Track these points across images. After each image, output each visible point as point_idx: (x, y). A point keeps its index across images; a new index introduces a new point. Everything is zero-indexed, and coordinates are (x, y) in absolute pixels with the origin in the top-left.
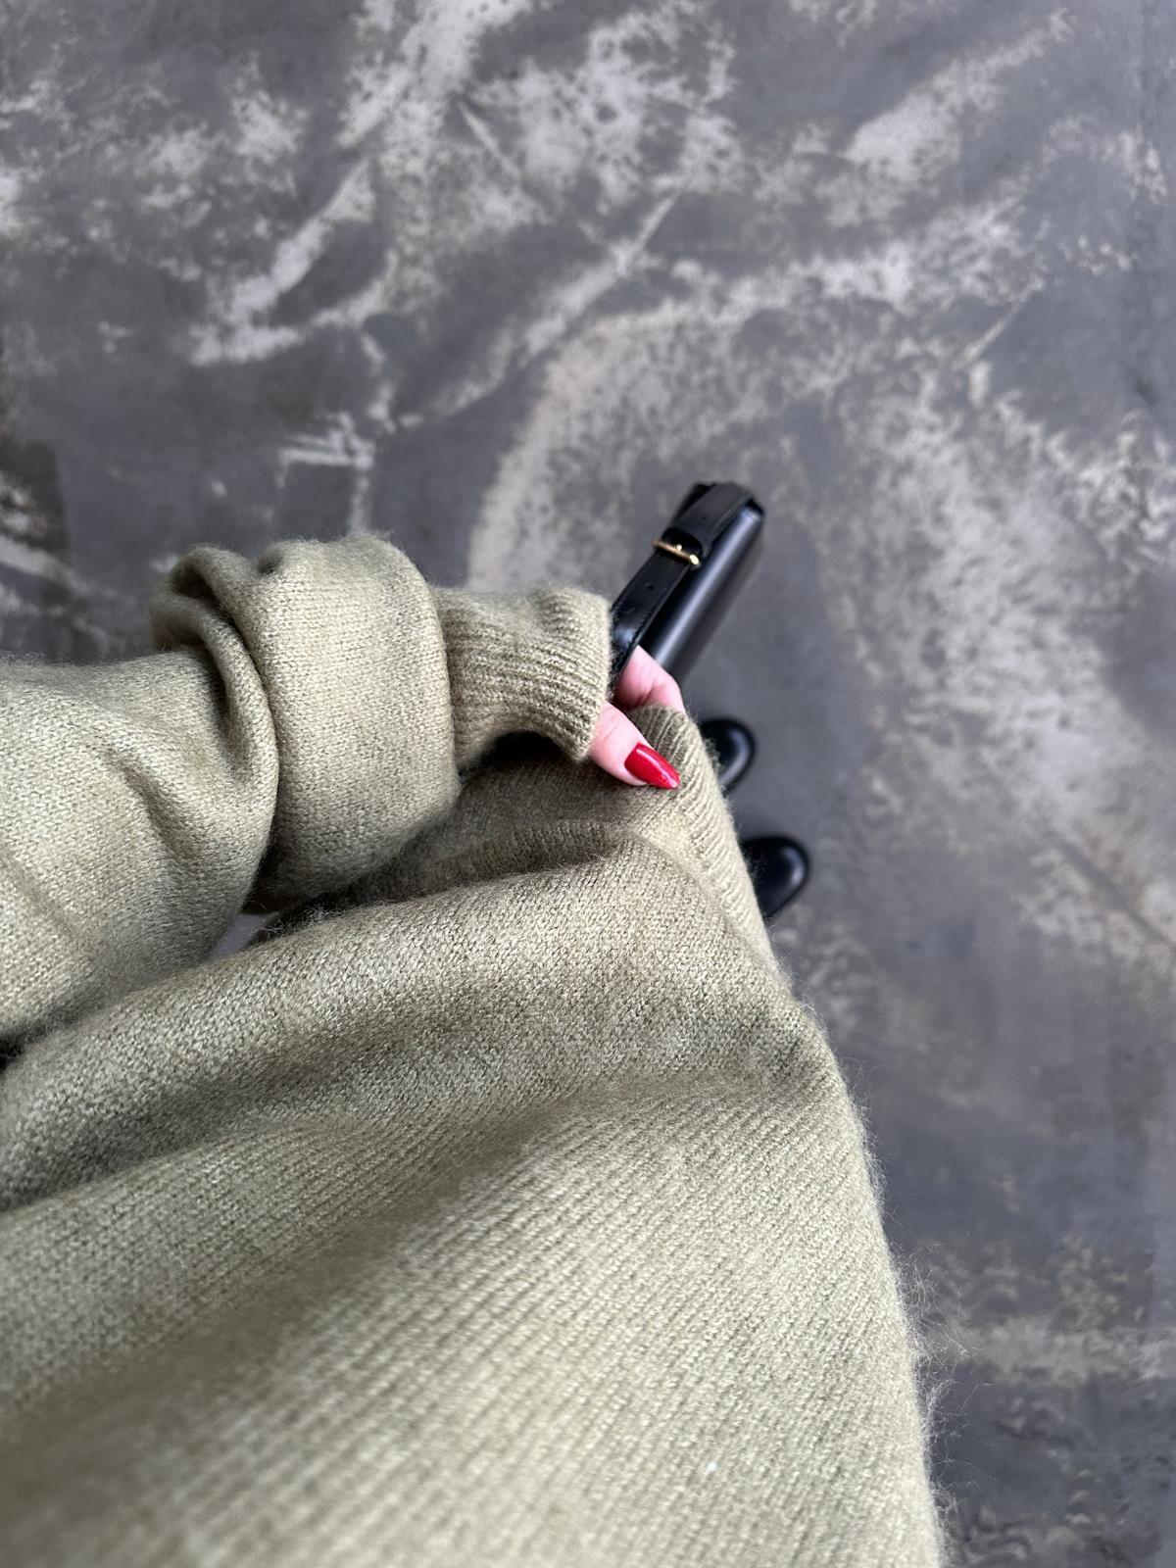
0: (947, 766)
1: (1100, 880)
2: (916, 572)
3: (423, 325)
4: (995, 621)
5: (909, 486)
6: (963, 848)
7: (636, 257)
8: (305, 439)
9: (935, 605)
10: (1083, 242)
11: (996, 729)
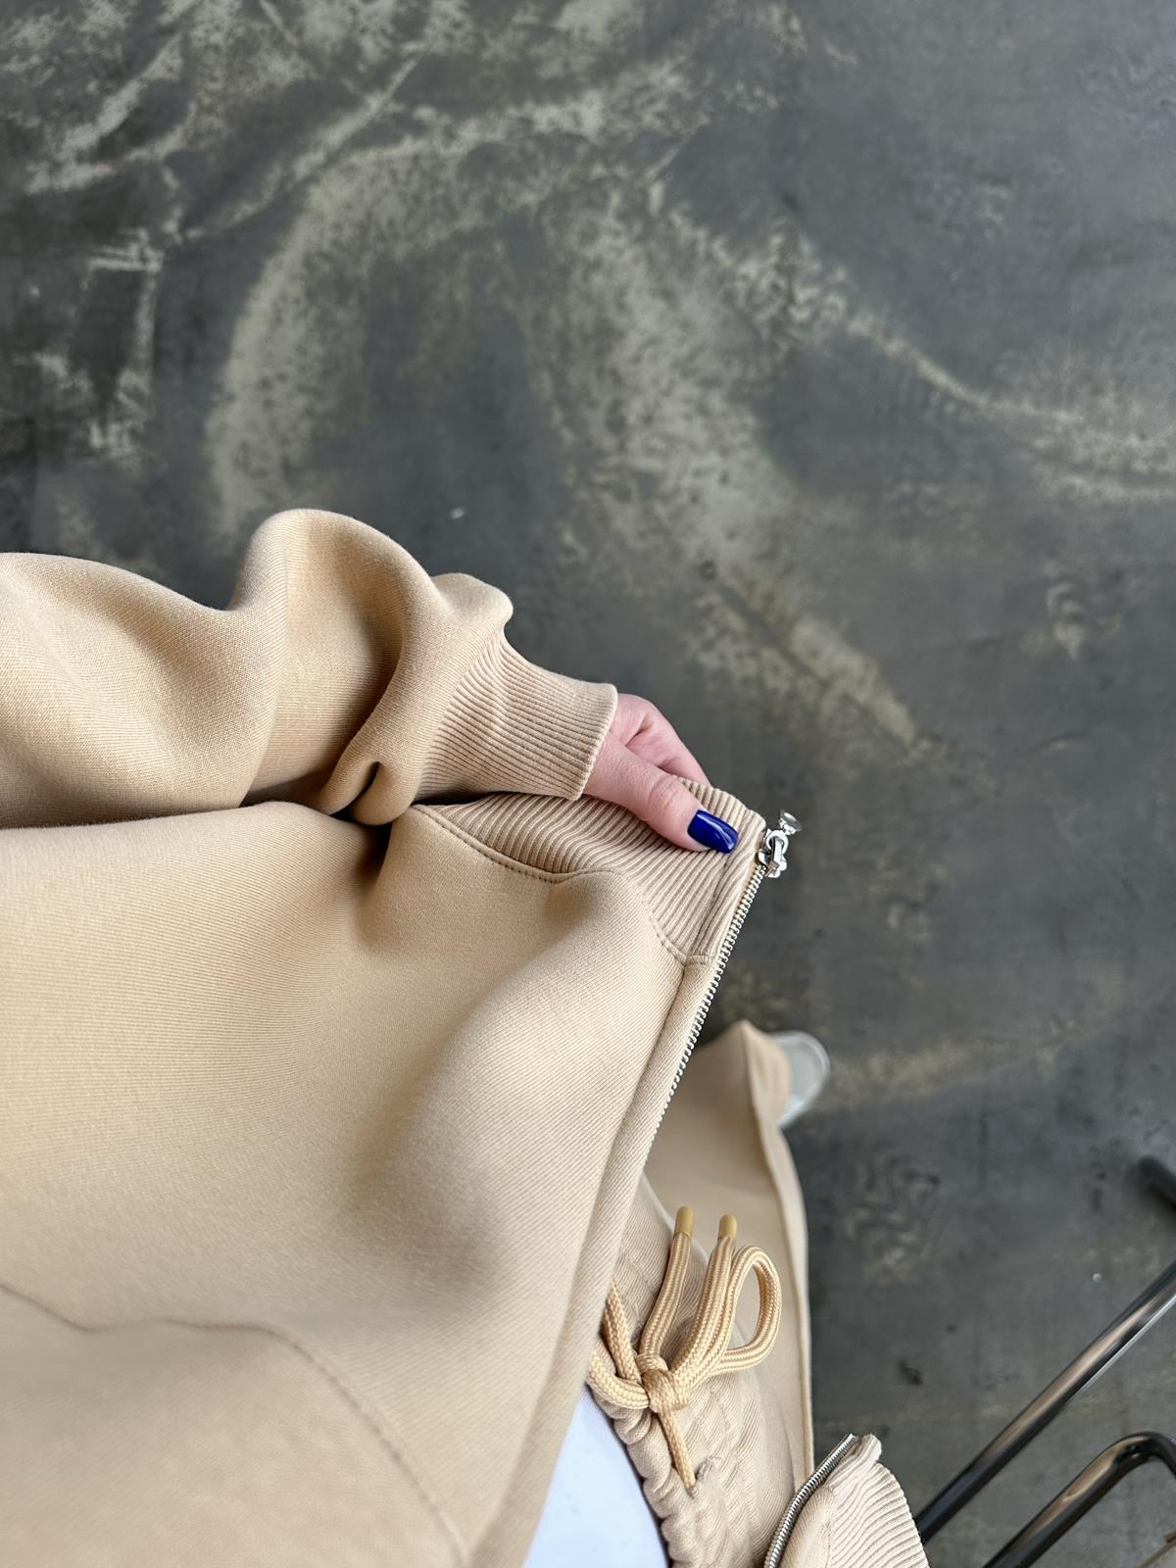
0: (625, 519)
1: (754, 619)
2: (601, 352)
3: (212, 158)
4: (667, 393)
5: (598, 280)
6: (639, 593)
7: (386, 104)
8: (109, 250)
9: (618, 380)
10: (740, 87)
11: (668, 485)
